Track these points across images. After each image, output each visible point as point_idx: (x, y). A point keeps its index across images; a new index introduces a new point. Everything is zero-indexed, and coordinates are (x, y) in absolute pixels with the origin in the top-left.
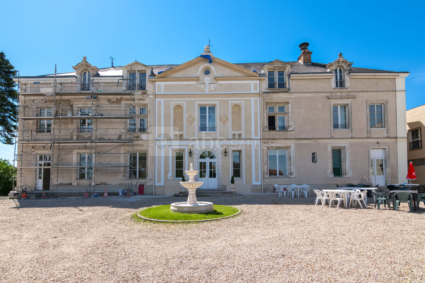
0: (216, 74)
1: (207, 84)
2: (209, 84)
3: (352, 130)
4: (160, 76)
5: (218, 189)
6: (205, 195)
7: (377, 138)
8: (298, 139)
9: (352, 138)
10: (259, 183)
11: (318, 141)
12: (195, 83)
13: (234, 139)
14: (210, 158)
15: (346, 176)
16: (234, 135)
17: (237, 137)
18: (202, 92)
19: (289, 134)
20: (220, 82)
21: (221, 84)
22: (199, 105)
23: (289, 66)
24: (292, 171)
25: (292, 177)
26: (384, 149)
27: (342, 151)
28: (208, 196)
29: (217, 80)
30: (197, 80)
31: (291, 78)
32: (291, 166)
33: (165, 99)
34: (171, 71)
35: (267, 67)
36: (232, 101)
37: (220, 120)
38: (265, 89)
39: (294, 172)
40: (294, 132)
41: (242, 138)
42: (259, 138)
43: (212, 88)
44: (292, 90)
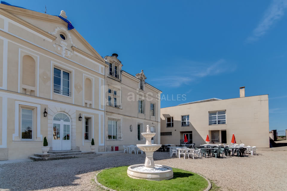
0: (72, 43)
1: (64, 49)
2: (66, 49)
3: (145, 115)
4: (4, 8)
5: (71, 150)
6: (73, 157)
7: (153, 121)
8: (125, 115)
9: (145, 119)
10: (103, 144)
11: (133, 118)
12: (51, 41)
13: (86, 107)
14: (64, 121)
15: (142, 140)
16: (86, 104)
17: (88, 106)
18: (58, 54)
19: (120, 111)
20: (75, 53)
21: (77, 55)
22: (54, 66)
23: (121, 65)
24: (121, 136)
25: (121, 140)
26: (154, 127)
27: (141, 126)
28: (75, 157)
29: (73, 49)
30: (54, 40)
31: (122, 74)
32: (120, 132)
33: (10, 41)
34: (21, 11)
35: (110, 59)
36: (86, 74)
37: (75, 87)
38: (108, 74)
39: (122, 137)
40: (122, 110)
41: (92, 107)
42: (104, 110)
43: (68, 55)
44: (122, 82)
